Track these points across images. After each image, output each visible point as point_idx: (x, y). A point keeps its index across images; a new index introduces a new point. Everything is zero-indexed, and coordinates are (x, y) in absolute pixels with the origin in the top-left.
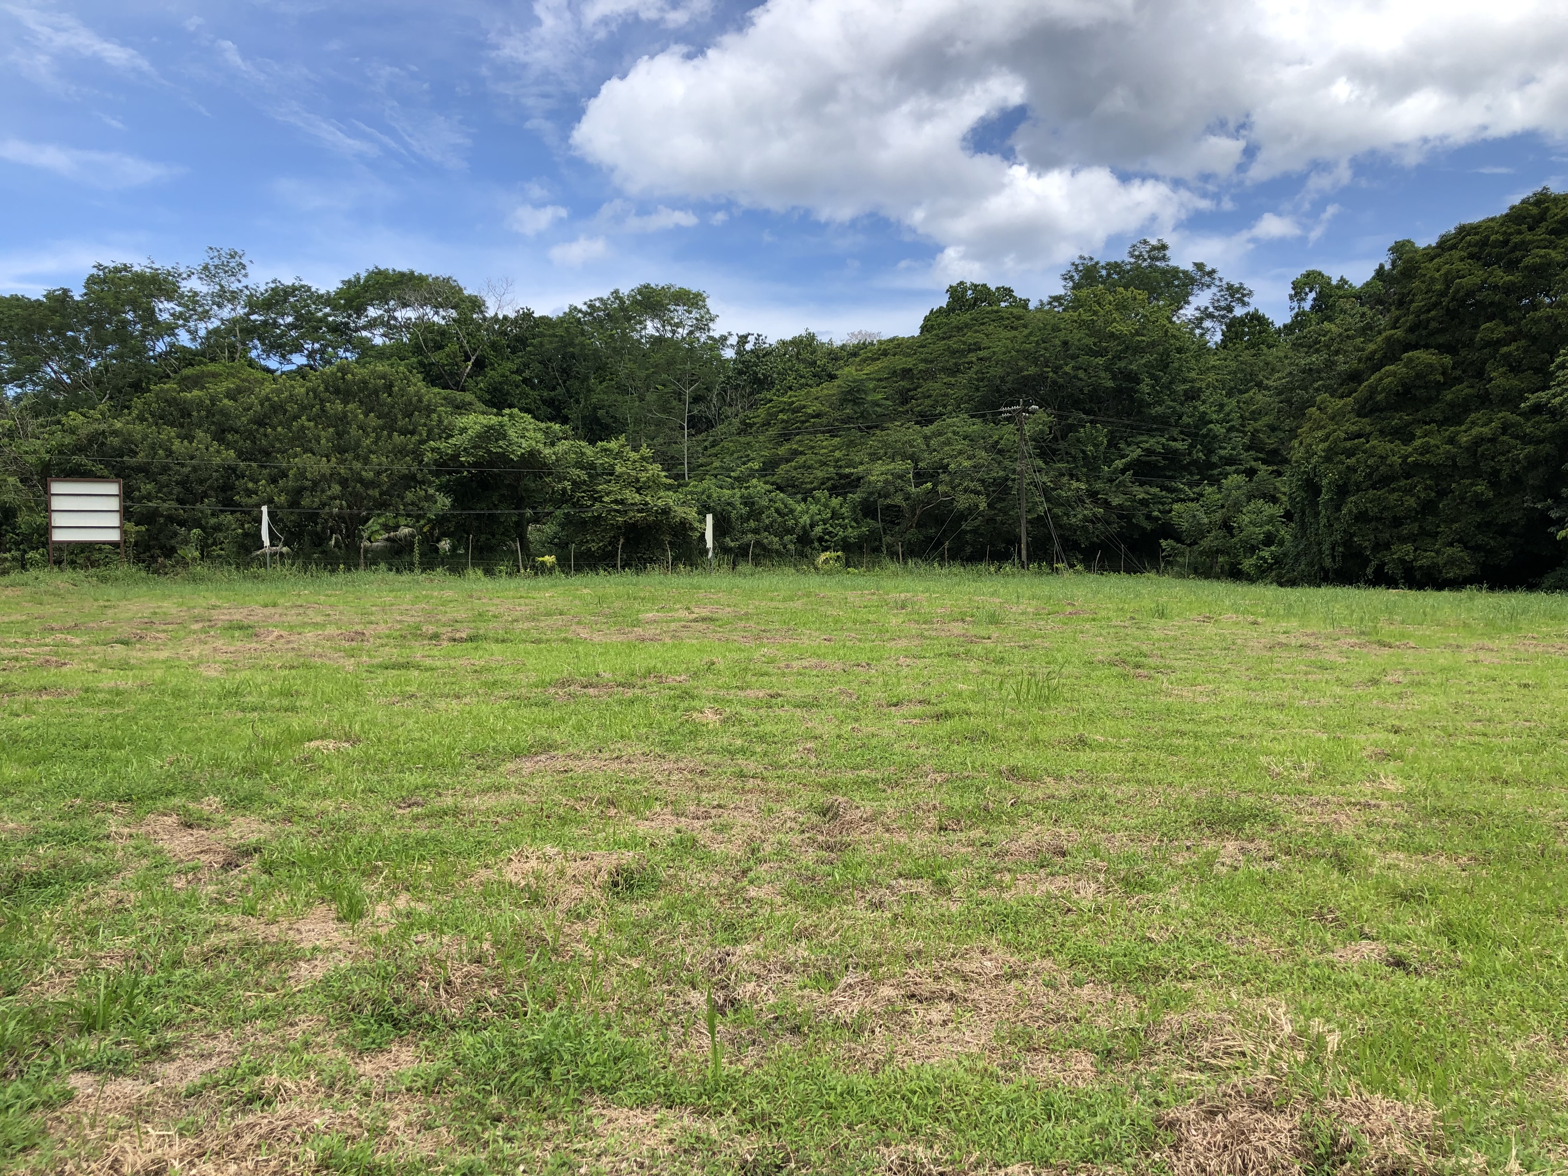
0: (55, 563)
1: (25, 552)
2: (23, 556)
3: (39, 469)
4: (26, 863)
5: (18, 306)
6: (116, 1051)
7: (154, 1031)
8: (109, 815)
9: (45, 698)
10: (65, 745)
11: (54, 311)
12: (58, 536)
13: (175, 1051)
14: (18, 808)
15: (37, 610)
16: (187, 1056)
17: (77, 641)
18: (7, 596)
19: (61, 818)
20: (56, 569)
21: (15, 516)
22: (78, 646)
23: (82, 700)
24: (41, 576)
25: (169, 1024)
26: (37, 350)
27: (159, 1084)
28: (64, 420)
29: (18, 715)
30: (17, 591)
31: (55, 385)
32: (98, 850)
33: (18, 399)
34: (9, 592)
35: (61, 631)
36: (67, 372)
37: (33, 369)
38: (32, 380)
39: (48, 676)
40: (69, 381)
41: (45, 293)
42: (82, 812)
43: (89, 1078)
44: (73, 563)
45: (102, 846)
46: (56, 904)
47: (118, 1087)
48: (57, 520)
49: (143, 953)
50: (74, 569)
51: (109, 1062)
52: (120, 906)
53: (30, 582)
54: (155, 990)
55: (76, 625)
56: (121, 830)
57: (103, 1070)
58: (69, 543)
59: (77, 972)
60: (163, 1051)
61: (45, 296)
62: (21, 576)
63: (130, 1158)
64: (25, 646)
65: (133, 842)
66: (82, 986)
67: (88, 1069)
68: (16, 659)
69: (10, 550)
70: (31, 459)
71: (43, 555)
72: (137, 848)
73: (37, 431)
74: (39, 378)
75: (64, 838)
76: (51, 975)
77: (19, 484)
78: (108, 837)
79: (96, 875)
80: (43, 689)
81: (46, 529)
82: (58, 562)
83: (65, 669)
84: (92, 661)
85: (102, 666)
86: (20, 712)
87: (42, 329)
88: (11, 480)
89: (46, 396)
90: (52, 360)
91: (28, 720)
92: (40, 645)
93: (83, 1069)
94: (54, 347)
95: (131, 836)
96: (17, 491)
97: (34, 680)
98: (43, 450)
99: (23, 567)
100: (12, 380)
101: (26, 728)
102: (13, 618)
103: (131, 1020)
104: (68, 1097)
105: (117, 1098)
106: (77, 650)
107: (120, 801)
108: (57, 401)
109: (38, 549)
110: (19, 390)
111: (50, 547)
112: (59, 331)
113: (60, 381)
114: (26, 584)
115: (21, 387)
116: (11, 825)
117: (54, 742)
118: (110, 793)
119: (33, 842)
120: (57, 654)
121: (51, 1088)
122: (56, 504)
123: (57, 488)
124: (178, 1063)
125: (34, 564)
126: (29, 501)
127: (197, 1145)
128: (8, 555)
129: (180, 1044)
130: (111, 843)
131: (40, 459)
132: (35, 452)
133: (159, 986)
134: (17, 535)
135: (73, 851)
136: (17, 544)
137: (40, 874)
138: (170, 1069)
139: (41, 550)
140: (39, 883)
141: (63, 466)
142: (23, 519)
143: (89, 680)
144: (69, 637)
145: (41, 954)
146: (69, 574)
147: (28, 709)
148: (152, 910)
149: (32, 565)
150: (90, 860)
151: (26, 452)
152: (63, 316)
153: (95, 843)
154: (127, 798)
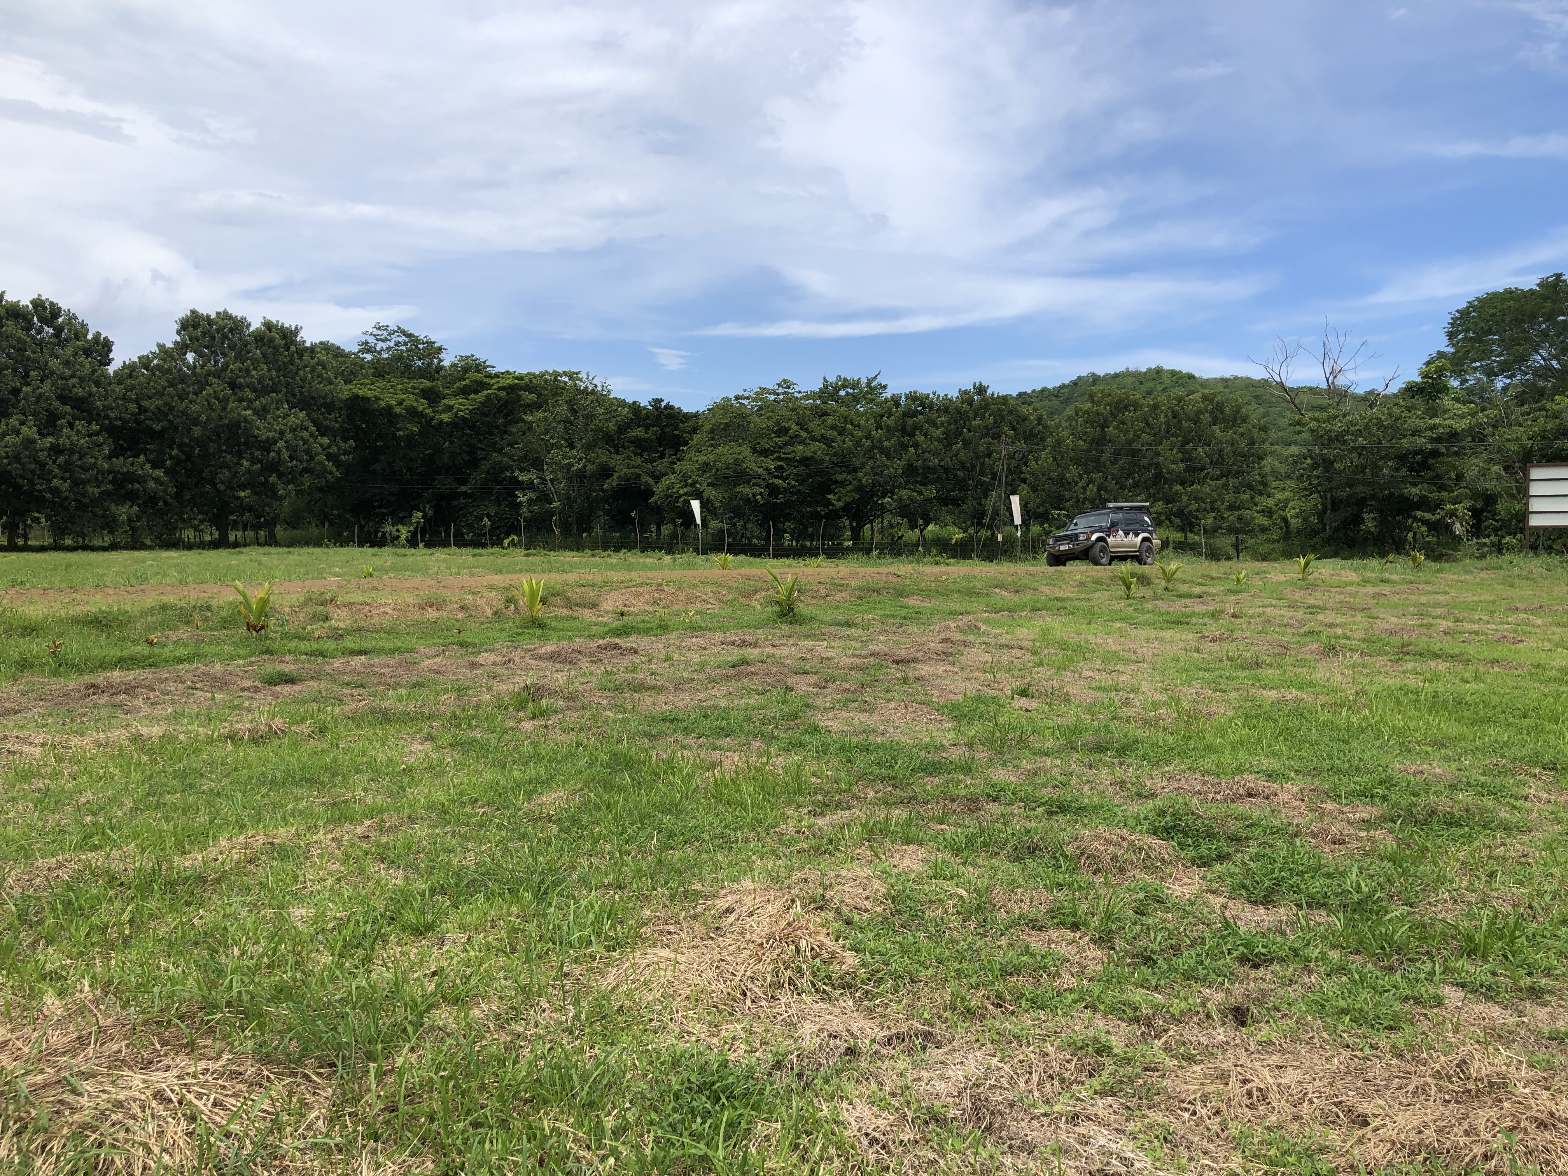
0: (1531, 547)
1: (1503, 537)
2: (1500, 541)
3: (1521, 457)
4: (1443, 804)
5: (1512, 299)
6: (1490, 979)
7: (1530, 974)
8: (1532, 780)
9: (1496, 669)
10: (1504, 712)
11: (1545, 298)
12: (1535, 521)
13: (1548, 997)
14: (1447, 759)
15: (1509, 592)
16: (1560, 1006)
17: (1539, 622)
18: (1481, 579)
19: (1484, 774)
20: (1531, 554)
21: (1495, 503)
22: (1538, 626)
23: (1531, 674)
24: (1516, 560)
25: (1548, 972)
26: (1527, 340)
27: (1525, 1020)
28: (1548, 405)
29: (1468, 682)
30: (1492, 574)
31: (1545, 372)
32: (1514, 807)
33: (1505, 389)
34: (1483, 574)
35: (1525, 611)
36: (1556, 357)
37: (1523, 359)
38: (1520, 370)
39: (1501, 651)
40: (1557, 366)
41: (1538, 281)
42: (1503, 772)
43: (1461, 994)
44: (1549, 549)
45: (1518, 804)
46: (1464, 843)
47: (1487, 1010)
48: (1535, 505)
49: (1534, 904)
50: (1549, 554)
51: (1482, 986)
52: (1523, 860)
53: (1504, 566)
54: (1538, 939)
55: (1541, 607)
56: (1540, 794)
57: (1476, 991)
58: (1545, 528)
59: (1469, 903)
60: (1536, 994)
61: (1538, 285)
62: (1496, 560)
63: (1477, 1064)
64: (1488, 623)
65: (1551, 808)
66: (1471, 916)
67: (1463, 986)
68: (1476, 633)
69: (1488, 536)
70: (1513, 447)
71: (1520, 541)
72: (1552, 813)
73: (1521, 419)
74: (1527, 367)
75: (1484, 790)
76: (1446, 901)
77: (1503, 473)
78: (1526, 798)
79: (1507, 828)
80: (1496, 661)
81: (1523, 515)
82: (1534, 548)
83: (1520, 646)
84: (1549, 640)
85: (1557, 645)
86: (1470, 679)
87: (1533, 317)
88: (1495, 468)
89: (1534, 384)
90: (1542, 348)
91: (1475, 687)
92: (1502, 623)
93: (1457, 984)
94: (1545, 335)
95: (1549, 801)
96: (1499, 477)
97: (1487, 653)
98: (1525, 437)
99: (1500, 551)
100: (1502, 371)
101: (1472, 694)
102: (1482, 598)
103: (1511, 958)
104: (1439, 1002)
105: (1484, 1019)
106: (1538, 630)
107: (1544, 768)
108: (1544, 388)
109: (1516, 534)
110: (1508, 381)
111: (1527, 532)
112: (1550, 317)
113: (1550, 368)
114: (1501, 568)
115: (1510, 377)
116: (1437, 771)
117: (1494, 708)
118: (1535, 759)
119: (1453, 787)
120: (1516, 631)
121: (1425, 990)
122: (1535, 489)
123: (1536, 473)
124: (1550, 1009)
125: (1511, 549)
126: (1511, 488)
127: (1544, 1078)
128: (1487, 540)
129: (1554, 993)
130: (1528, 805)
131: (1521, 446)
132: (1517, 439)
133: (1544, 937)
134: (1497, 521)
135: (1489, 802)
136: (1496, 530)
137: (1452, 815)
138: (1542, 1013)
139: (1518, 536)
140: (1451, 822)
141: (1544, 452)
142: (1502, 506)
143: (1542, 658)
144: (1531, 617)
145: (1441, 880)
146: (1544, 558)
147: (1477, 678)
148: (1554, 870)
149: (1508, 549)
150: (1504, 814)
151: (1508, 440)
152: (1554, 302)
153: (1512, 801)
154: (1552, 767)
